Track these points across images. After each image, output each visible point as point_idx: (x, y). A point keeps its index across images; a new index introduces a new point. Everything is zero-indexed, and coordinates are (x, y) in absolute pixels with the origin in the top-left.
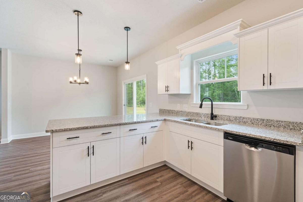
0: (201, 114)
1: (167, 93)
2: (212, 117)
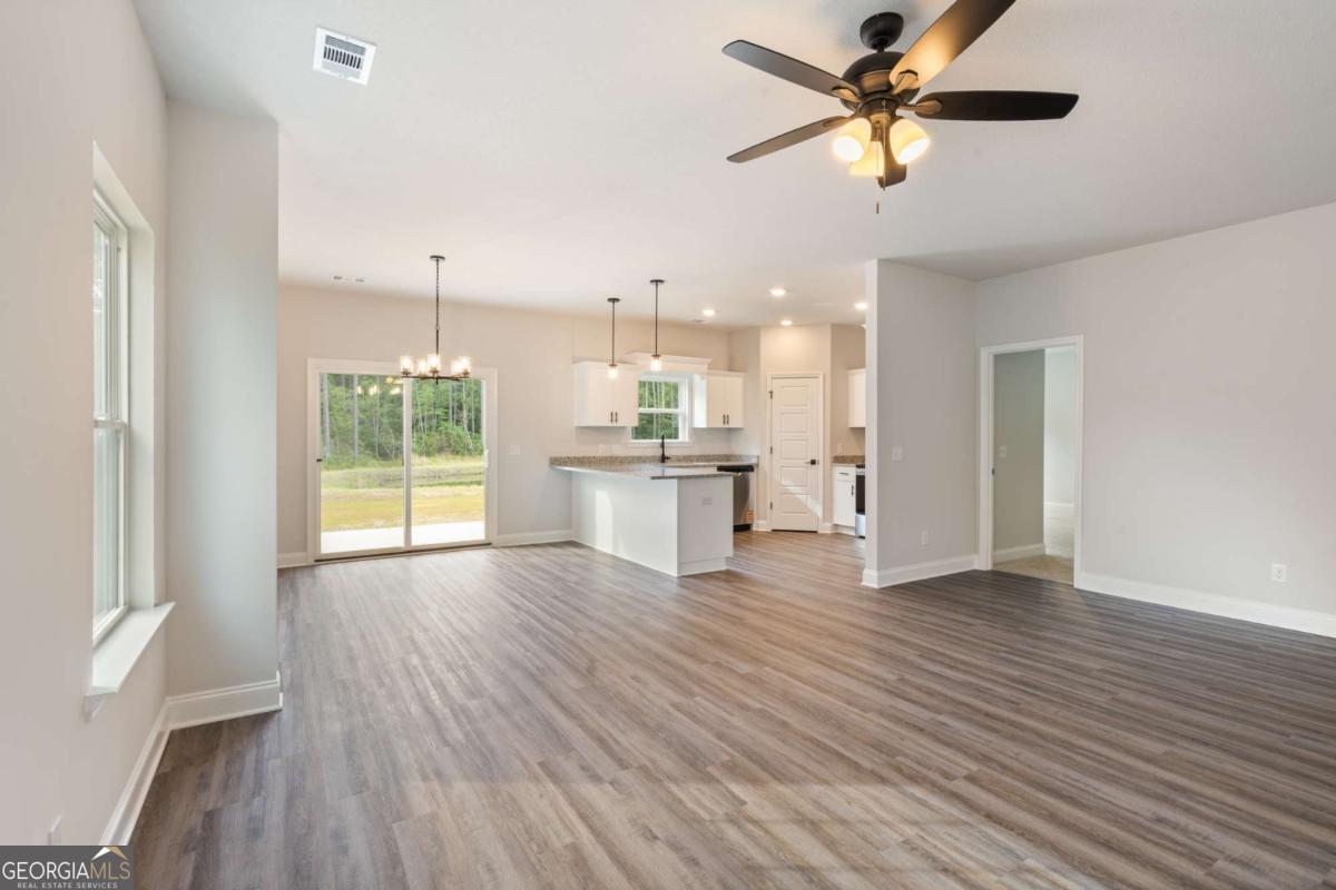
0: (644, 457)
1: (614, 424)
2: (664, 459)
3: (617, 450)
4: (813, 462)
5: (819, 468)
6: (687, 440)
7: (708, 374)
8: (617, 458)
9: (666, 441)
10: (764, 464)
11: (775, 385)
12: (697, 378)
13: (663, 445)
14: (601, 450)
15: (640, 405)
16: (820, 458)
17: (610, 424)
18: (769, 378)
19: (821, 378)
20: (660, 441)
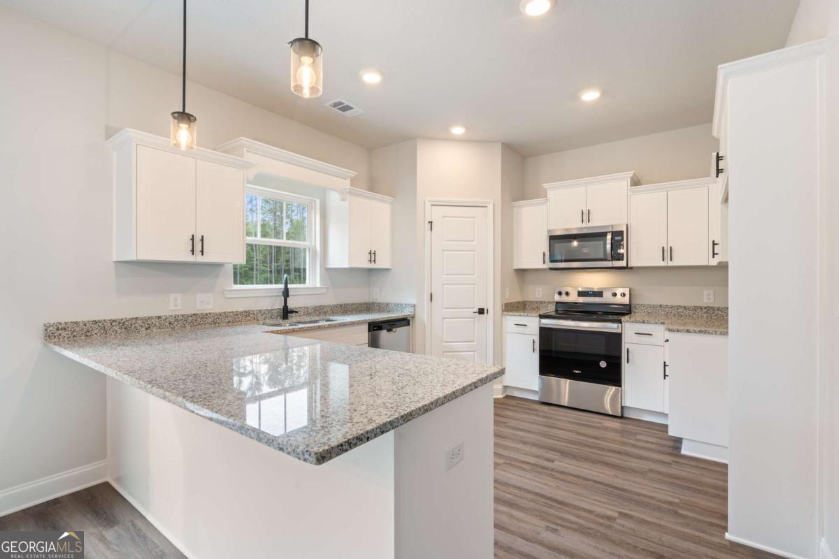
0: (255, 312)
1: (199, 258)
2: (286, 313)
3: (207, 303)
4: (481, 311)
5: (489, 318)
6: (318, 285)
7: (351, 193)
8: (205, 316)
9: (289, 286)
10: (422, 317)
11: (437, 214)
12: (334, 198)
13: (286, 293)
14: (174, 304)
15: (248, 234)
16: (489, 306)
17: (191, 259)
18: (428, 205)
19: (490, 207)
20: (282, 286)
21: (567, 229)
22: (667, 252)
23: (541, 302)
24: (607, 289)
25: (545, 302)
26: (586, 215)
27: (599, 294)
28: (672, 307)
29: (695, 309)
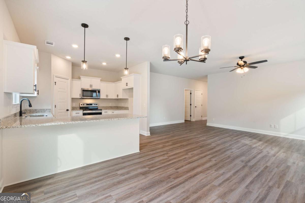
2: (21, 114)
5: (69, 112)
16: (69, 109)
18: (54, 76)
19: (69, 80)
21: (87, 89)
22: (107, 96)
23: (75, 107)
24: (93, 103)
25: (76, 107)
26: (91, 86)
27: (91, 104)
28: (105, 107)
29: (109, 107)
